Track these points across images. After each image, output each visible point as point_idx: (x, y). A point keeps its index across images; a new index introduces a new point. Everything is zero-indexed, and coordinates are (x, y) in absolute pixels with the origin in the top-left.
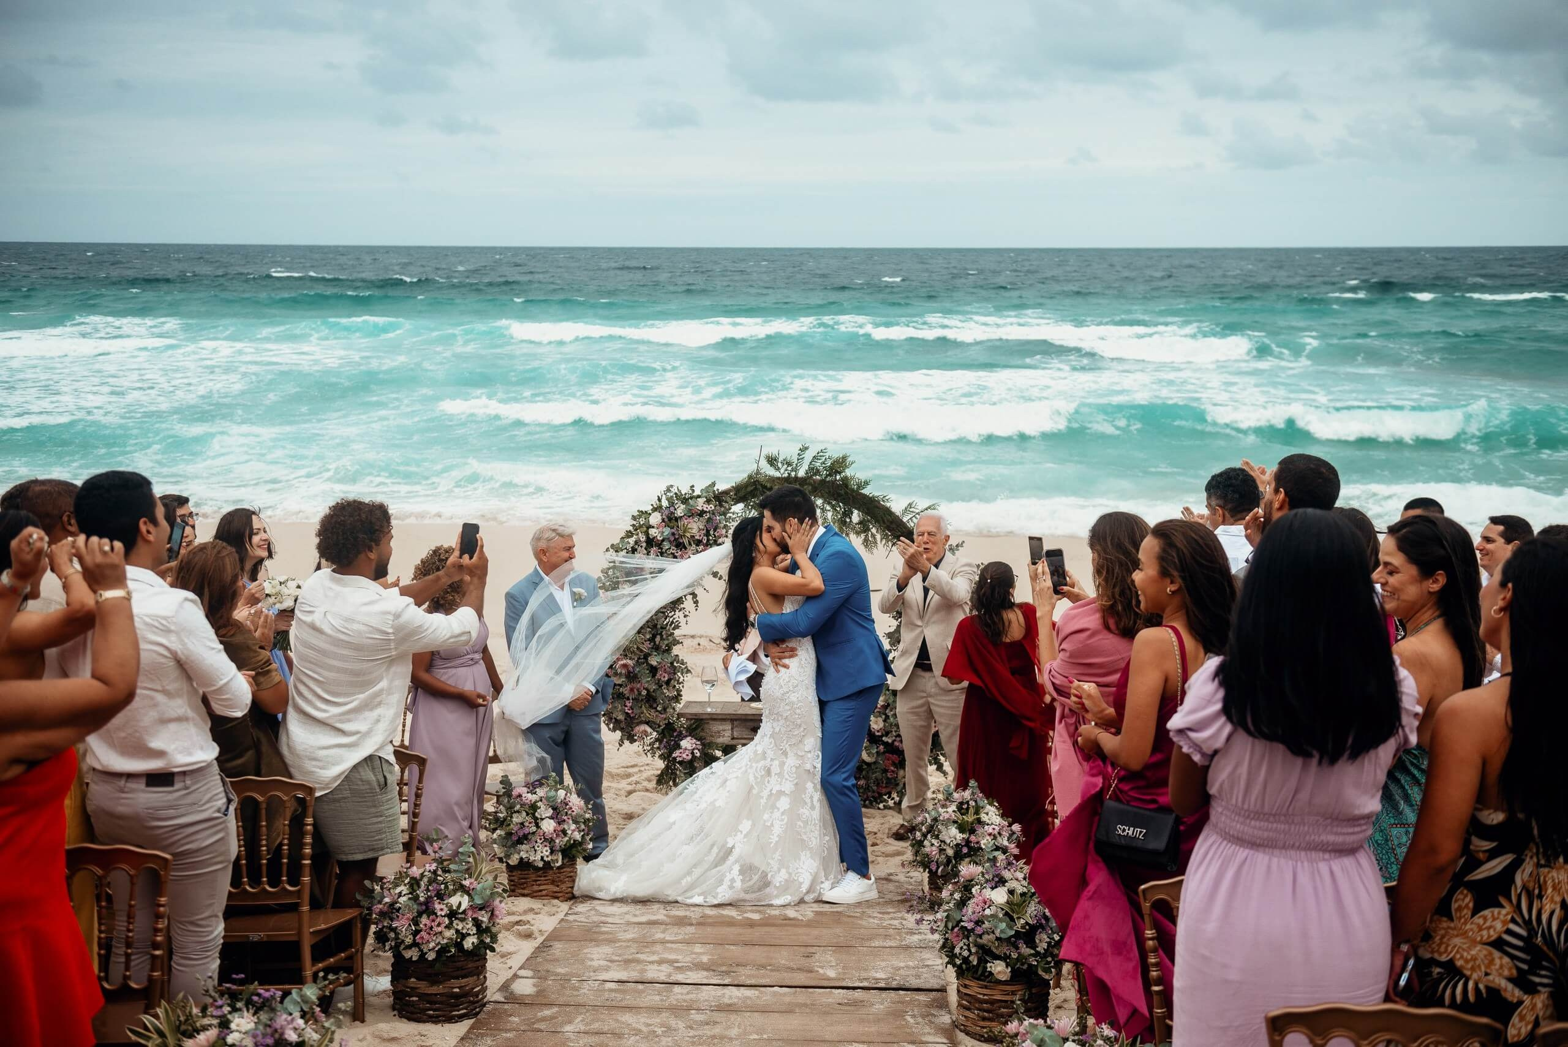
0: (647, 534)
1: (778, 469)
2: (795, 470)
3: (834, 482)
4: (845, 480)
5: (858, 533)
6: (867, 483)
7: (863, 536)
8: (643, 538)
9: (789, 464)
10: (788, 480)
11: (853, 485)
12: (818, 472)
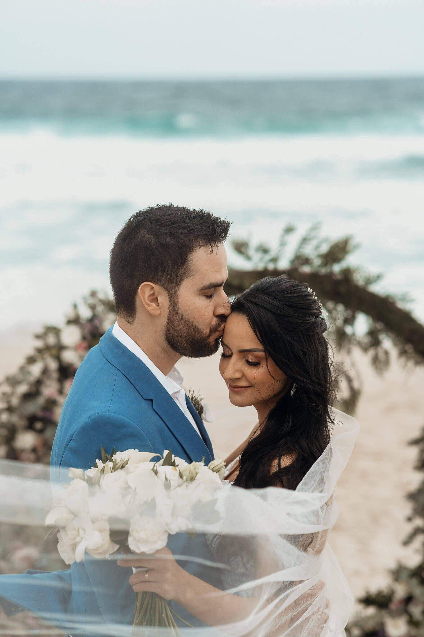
0: (58, 358)
1: (248, 258)
2: (274, 260)
3: (330, 275)
4: (347, 273)
5: (365, 349)
6: (378, 277)
7: (371, 352)
8: (53, 365)
9: (265, 251)
10: (264, 273)
11: (359, 279)
12: (307, 261)
